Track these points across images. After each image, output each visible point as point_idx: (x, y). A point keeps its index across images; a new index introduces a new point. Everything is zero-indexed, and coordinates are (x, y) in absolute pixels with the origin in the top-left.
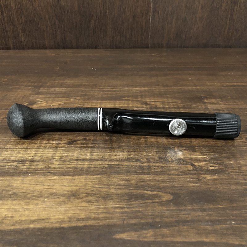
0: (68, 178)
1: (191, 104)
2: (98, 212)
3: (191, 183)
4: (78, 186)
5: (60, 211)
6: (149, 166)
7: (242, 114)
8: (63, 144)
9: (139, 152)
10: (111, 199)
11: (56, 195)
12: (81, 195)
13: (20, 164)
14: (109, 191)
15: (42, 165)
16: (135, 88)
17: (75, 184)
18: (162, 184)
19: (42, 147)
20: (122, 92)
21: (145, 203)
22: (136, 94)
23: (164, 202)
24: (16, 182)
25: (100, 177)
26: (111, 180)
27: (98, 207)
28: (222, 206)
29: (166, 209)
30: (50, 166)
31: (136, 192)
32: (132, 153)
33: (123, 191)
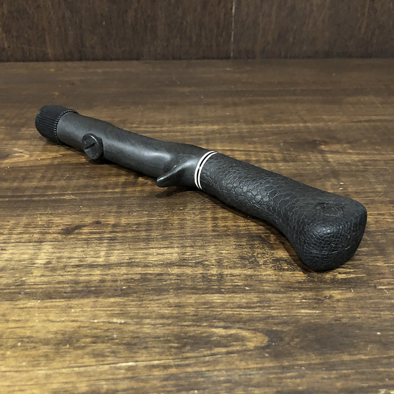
0: (57, 304)
1: (297, 154)
2: (114, 377)
3: (303, 308)
4: (77, 321)
5: (37, 377)
6: (220, 274)
8: (54, 233)
9: (202, 247)
10: (143, 349)
11: (32, 342)
12: (84, 340)
14: (140, 330)
15: (8, 278)
16: (195, 127)
17: (71, 316)
18: (246, 313)
19: (12, 241)
20: (171, 134)
21: (213, 355)
22: (198, 137)
23: (251, 350)
25: (122, 301)
26: (145, 307)
27: (115, 368)
28: (367, 357)
29: (255, 366)
30: (24, 279)
31: (194, 331)
32: (188, 249)
33: (168, 329)
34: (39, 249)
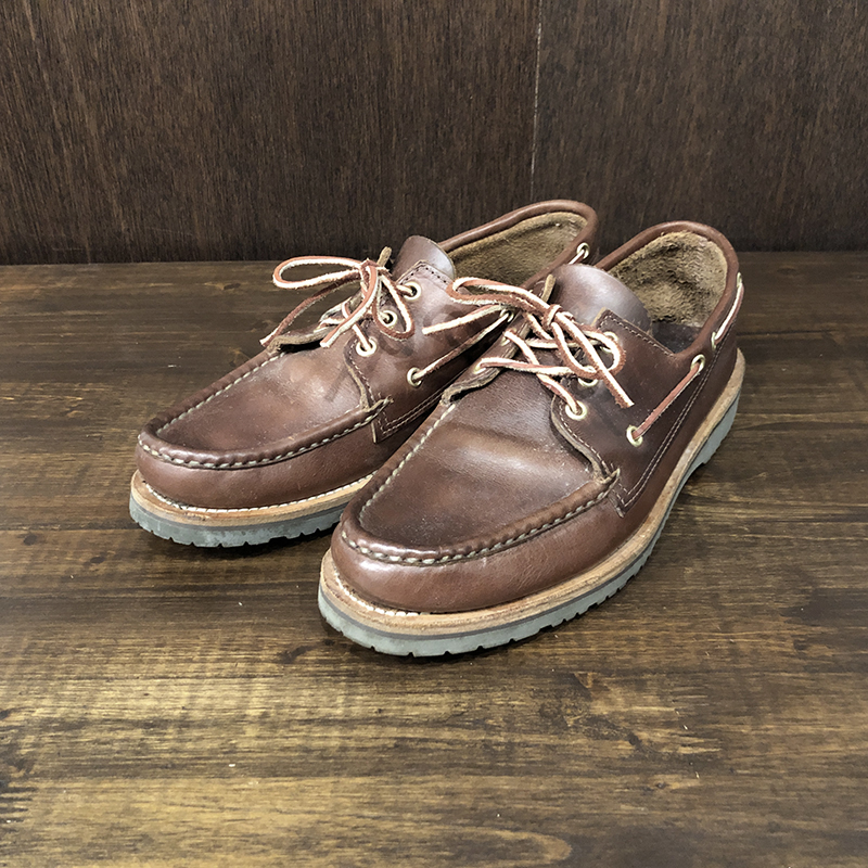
0: (285, 784)
3: (623, 803)
4: (314, 812)
6: (510, 743)
7: (796, 544)
8: (266, 661)
9: (485, 693)
10: (404, 858)
11: (258, 843)
12: (326, 842)
13: (152, 734)
14: (399, 829)
15: (212, 740)
17: (306, 805)
18: (543, 808)
19: (208, 674)
24: (145, 797)
25: (372, 781)
26: (405, 794)
30: (234, 742)
31: (472, 834)
32: (464, 697)
33: (437, 830)
34: (249, 690)
